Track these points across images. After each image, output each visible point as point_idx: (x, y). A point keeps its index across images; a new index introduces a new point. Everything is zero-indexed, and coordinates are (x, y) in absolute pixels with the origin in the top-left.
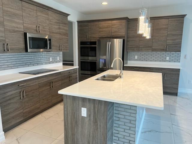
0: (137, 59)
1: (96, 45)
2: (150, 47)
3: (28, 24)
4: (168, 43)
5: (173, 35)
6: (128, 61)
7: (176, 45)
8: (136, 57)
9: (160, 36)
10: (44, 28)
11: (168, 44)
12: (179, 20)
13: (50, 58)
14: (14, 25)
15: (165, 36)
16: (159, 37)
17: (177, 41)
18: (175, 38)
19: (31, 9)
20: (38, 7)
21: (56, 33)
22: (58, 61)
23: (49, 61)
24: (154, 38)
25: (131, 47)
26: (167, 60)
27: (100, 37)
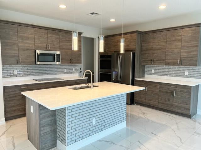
0: (154, 73)
1: (111, 58)
2: (163, 60)
3: (39, 43)
4: (182, 55)
5: (188, 47)
6: (145, 75)
7: (192, 59)
8: (153, 71)
9: (174, 48)
10: (54, 46)
11: (182, 57)
12: (193, 30)
13: (65, 69)
14: (27, 45)
15: (179, 48)
16: (172, 49)
17: (192, 53)
18: (190, 50)
19: (42, 32)
20: (48, 31)
21: (67, 49)
22: (74, 72)
23: (63, 72)
24: (167, 51)
25: (145, 60)
26: (186, 76)
27: (115, 51)
